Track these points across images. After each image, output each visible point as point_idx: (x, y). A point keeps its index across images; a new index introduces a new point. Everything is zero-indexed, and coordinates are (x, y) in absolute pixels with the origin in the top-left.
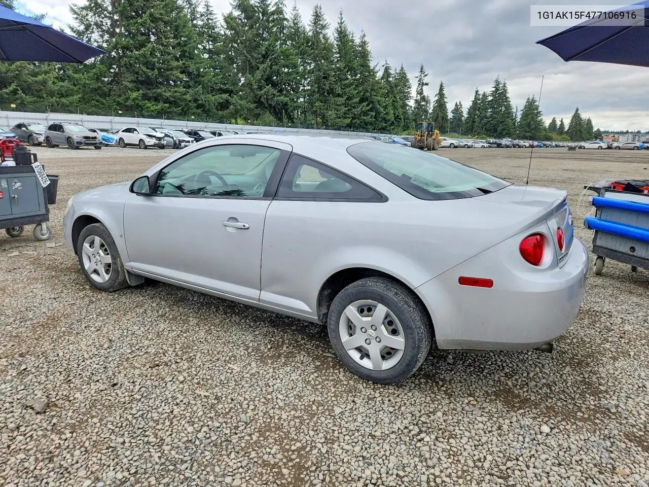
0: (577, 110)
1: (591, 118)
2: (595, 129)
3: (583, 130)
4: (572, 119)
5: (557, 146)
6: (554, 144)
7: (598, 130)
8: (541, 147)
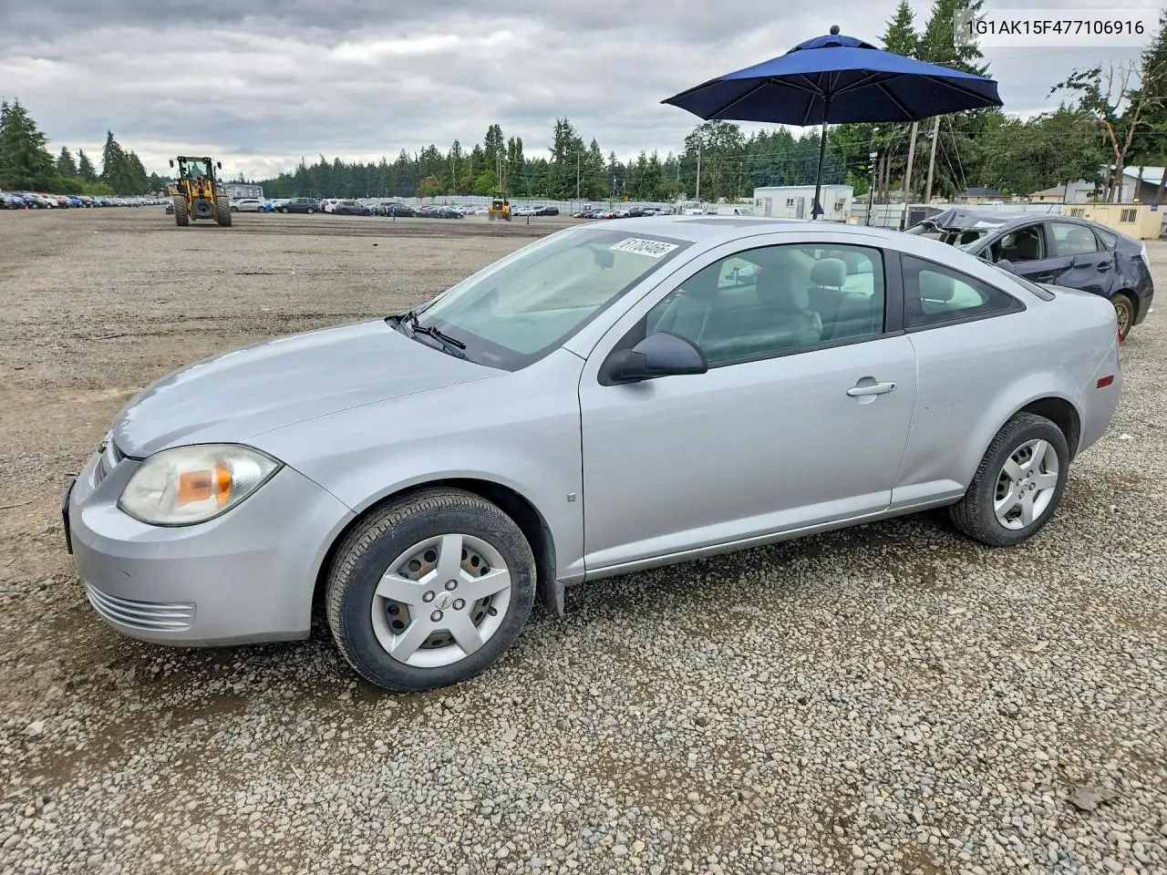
0: (110, 136)
1: (136, 153)
2: (149, 174)
3: (131, 174)
4: (106, 154)
5: (105, 205)
6: (98, 200)
7: (154, 175)
8: (78, 206)
